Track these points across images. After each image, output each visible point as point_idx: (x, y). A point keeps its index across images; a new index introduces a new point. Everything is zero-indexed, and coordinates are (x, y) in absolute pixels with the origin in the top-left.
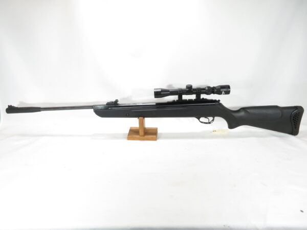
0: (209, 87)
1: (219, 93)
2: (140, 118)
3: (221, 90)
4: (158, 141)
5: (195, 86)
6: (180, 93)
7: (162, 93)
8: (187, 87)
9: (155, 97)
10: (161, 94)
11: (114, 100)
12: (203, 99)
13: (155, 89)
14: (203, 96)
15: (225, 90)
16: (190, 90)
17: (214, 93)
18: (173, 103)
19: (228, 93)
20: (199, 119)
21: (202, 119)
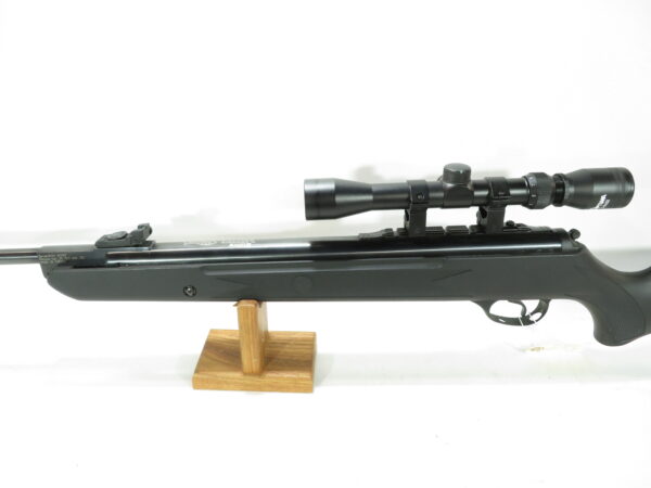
0: (541, 176)
1: (585, 201)
2: (244, 303)
3: (597, 188)
4: (319, 391)
5: (481, 170)
6: (416, 198)
7: (339, 199)
8: (446, 171)
9: (309, 218)
10: (334, 205)
11: (130, 227)
12: (510, 224)
13: (307, 182)
14: (515, 214)
15: (612, 188)
16: (457, 188)
17: (559, 200)
18: (385, 241)
19: (621, 200)
20: (486, 306)
21: (503, 307)
